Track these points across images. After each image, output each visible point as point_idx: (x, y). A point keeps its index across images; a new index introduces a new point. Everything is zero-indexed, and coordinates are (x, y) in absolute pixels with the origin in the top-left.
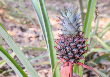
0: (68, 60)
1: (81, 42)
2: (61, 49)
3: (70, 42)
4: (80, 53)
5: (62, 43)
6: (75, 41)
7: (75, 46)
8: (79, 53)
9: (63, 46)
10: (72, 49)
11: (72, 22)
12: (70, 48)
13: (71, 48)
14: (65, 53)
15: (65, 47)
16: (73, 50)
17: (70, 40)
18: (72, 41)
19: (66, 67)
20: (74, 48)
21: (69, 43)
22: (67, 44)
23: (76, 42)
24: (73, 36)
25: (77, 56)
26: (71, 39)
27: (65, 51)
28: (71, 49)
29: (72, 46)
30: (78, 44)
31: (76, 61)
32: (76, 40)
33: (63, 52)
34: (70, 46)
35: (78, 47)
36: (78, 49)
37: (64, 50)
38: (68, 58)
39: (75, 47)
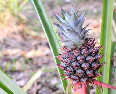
0: (79, 80)
1: (92, 53)
2: (66, 67)
3: (76, 55)
4: (93, 68)
5: (66, 59)
6: (82, 53)
7: (83, 59)
8: (91, 68)
9: (68, 63)
10: (81, 65)
11: (74, 28)
12: (77, 63)
13: (79, 63)
14: (72, 71)
15: (71, 63)
16: (83, 66)
17: (76, 53)
18: (79, 54)
19: (79, 90)
20: (83, 63)
21: (74, 57)
22: (73, 58)
23: (84, 53)
24: (79, 47)
25: (90, 73)
26: (77, 51)
27: (72, 69)
28: (78, 65)
29: (80, 60)
30: (87, 56)
31: (90, 80)
32: (84, 51)
33: (70, 70)
34: (76, 61)
35: (88, 61)
36: (89, 63)
37: (71, 67)
38: (77, 78)
39: (84, 61)
